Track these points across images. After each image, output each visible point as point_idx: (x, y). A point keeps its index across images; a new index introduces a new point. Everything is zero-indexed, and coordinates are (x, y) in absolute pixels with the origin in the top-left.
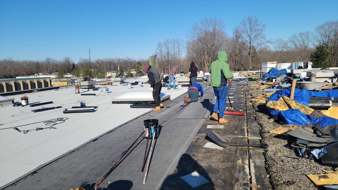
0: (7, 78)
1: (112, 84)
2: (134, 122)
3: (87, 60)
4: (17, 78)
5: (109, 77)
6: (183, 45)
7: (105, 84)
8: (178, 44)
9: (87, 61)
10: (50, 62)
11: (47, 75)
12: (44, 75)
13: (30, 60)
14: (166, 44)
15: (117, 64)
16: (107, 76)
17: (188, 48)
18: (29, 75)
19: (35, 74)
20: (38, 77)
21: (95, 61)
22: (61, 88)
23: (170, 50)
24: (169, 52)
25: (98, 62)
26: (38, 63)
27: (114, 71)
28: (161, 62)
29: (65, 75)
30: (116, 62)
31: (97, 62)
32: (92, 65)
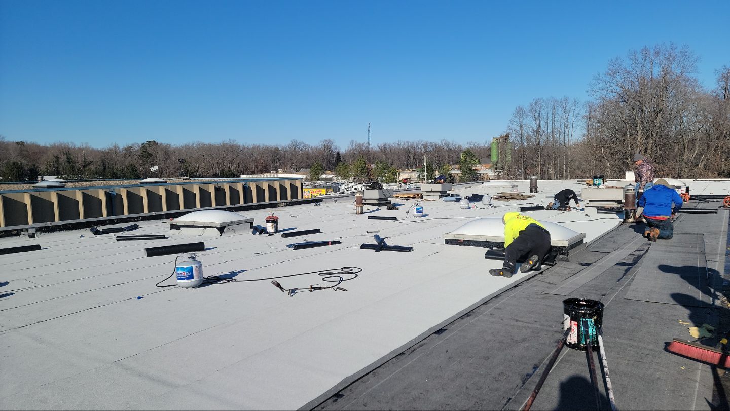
0: (227, 176)
1: (422, 197)
2: (514, 297)
3: (363, 145)
4: (242, 176)
5: (405, 181)
6: (578, 110)
7: (407, 197)
8: (564, 109)
9: (364, 148)
10: (297, 149)
11: (291, 173)
12: (285, 172)
13: (264, 145)
14: (534, 109)
15: (422, 154)
16: (401, 178)
17: (590, 117)
18: (261, 172)
19: (272, 172)
20: (276, 176)
21: (379, 147)
22: (325, 202)
23: (543, 122)
24: (540, 128)
25: (383, 150)
26: (277, 149)
27: (414, 169)
28: (519, 150)
29: (322, 174)
30: (419, 150)
31: (381, 150)
32: (371, 156)
